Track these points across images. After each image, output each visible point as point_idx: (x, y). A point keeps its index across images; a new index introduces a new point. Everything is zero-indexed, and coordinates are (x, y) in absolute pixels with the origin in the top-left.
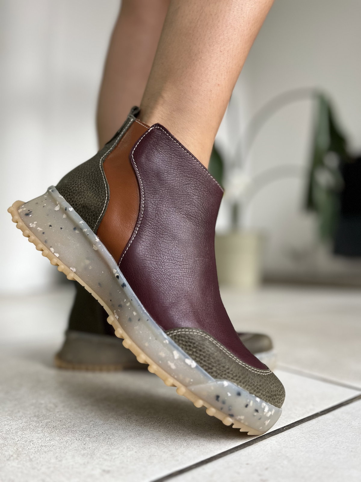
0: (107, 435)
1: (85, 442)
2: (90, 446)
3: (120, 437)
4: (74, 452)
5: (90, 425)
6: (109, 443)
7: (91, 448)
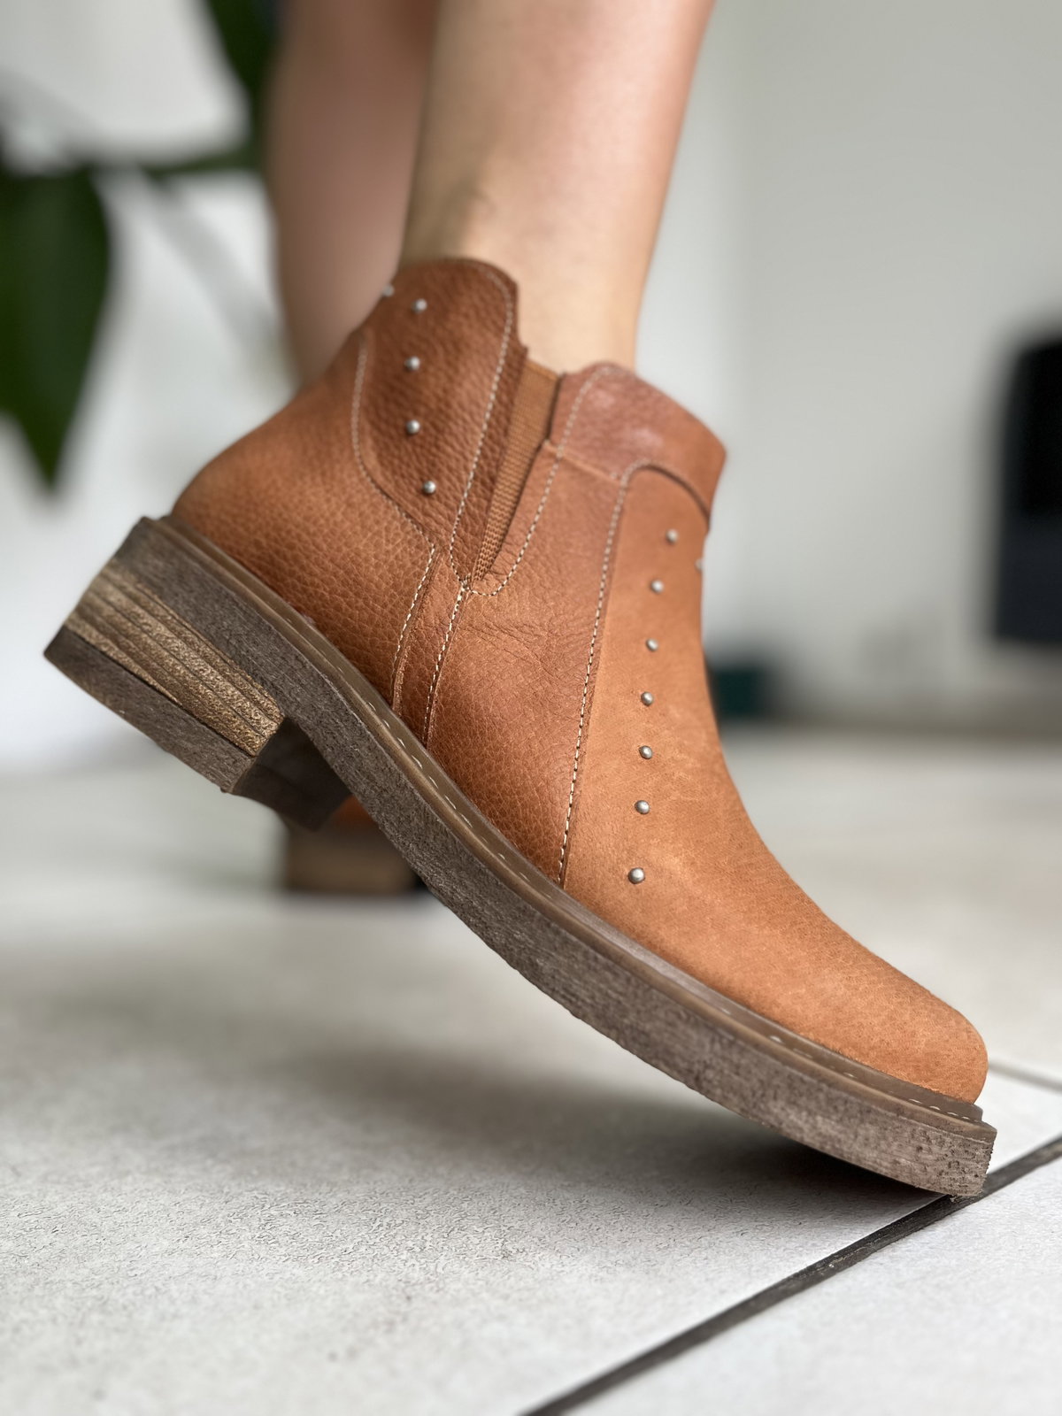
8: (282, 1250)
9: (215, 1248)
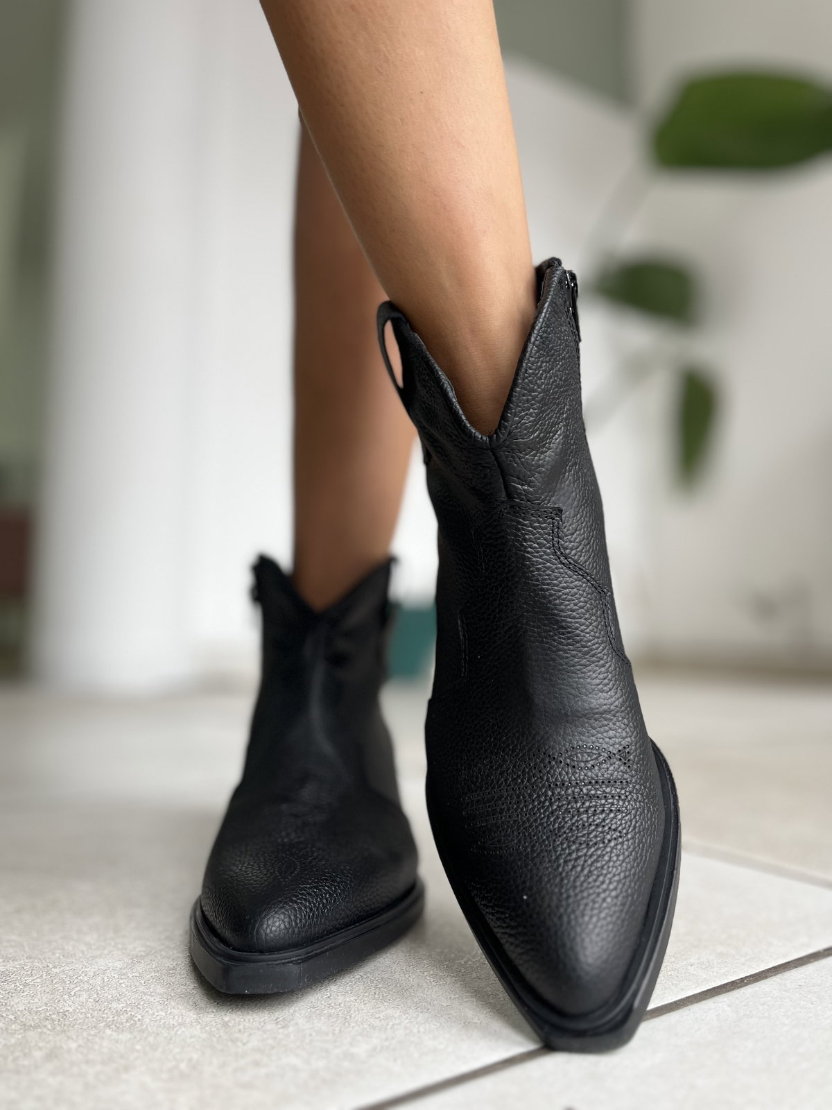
0: (372, 981)
1: (329, 994)
2: (340, 1001)
3: (399, 985)
4: (309, 1010)
6: (376, 996)
7: (342, 1005)
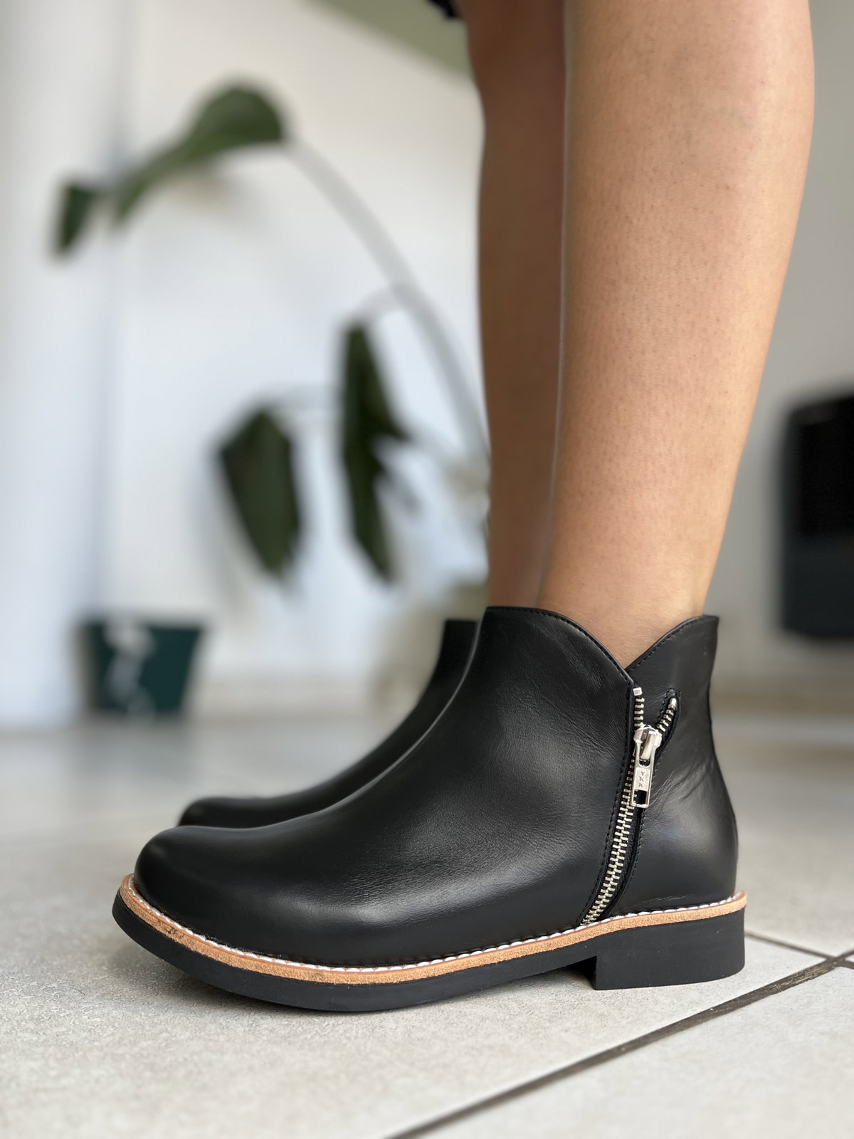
5: (159, 1041)
8: (265, 1038)
9: (220, 1037)
